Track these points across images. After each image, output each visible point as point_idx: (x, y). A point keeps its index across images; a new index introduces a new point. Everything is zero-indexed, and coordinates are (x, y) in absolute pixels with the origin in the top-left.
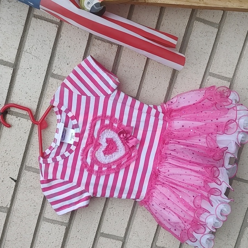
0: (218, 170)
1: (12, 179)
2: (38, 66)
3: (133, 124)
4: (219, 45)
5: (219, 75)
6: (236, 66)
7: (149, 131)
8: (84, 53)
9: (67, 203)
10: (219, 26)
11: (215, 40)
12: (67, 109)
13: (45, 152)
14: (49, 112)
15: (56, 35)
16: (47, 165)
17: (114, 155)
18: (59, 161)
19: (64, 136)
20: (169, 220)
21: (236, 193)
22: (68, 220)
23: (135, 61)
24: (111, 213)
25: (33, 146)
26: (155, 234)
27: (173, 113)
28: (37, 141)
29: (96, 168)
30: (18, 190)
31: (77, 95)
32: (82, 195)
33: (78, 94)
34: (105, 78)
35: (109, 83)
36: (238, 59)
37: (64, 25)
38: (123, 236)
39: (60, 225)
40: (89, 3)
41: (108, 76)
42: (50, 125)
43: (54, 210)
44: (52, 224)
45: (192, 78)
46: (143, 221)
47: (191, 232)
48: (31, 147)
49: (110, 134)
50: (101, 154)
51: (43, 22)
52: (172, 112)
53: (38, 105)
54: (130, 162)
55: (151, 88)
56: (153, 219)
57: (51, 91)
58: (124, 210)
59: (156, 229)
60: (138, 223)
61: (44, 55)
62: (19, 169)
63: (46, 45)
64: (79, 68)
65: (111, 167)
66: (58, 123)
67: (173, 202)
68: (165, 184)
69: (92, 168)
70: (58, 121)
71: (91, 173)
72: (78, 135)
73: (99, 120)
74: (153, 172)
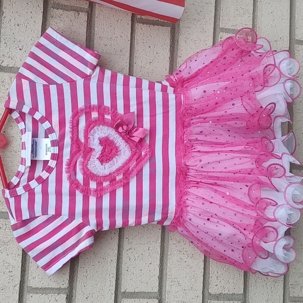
0: (271, 142)
3: (133, 108)
5: (234, 29)
6: (253, 14)
7: (158, 114)
8: (41, 30)
9: (60, 250)
12: (31, 108)
16: (18, 198)
17: (115, 161)
18: (34, 188)
19: (35, 151)
20: (220, 234)
22: (67, 282)
23: (116, 29)
24: (131, 257)
26: (203, 276)
29: (93, 185)
31: (42, 85)
32: (80, 232)
33: (43, 85)
34: (78, 53)
36: (253, 5)
38: (158, 290)
39: (56, 294)
41: (82, 49)
42: (12, 142)
44: (44, 295)
45: (198, 39)
46: (181, 259)
47: (257, 242)
49: (102, 132)
50: (95, 163)
52: (184, 83)
54: (142, 164)
55: (147, 62)
56: (195, 253)
57: (3, 91)
58: (149, 248)
59: (203, 267)
60: (175, 264)
64: (38, 48)
65: (116, 179)
66: (23, 135)
67: (218, 205)
68: (199, 183)
69: (87, 187)
70: (22, 131)
71: (88, 194)
72: (56, 143)
73: (81, 115)
74: (178, 169)
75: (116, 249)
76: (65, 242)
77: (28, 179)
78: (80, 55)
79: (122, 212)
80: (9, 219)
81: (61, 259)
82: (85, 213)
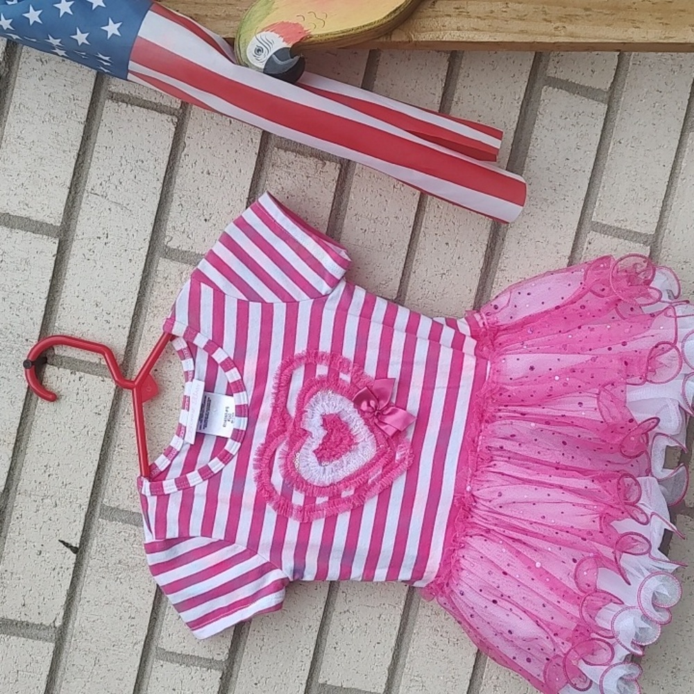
0: (637, 483)
1: (66, 545)
2: (126, 230)
3: (394, 371)
4: (613, 148)
5: (619, 228)
6: (663, 202)
7: (438, 388)
8: (249, 188)
9: (222, 601)
10: (610, 97)
11: (600, 133)
12: (209, 340)
13: (154, 464)
14: (162, 353)
15: (173, 144)
16: (163, 499)
17: (345, 462)
18: (194, 487)
19: (204, 416)
20: (510, 632)
21: (689, 551)
22: (227, 651)
23: (389, 201)
24: (345, 626)
25: (120, 450)
26: (470, 681)
27: (499, 336)
28: (130, 434)
29: (298, 499)
30: (83, 576)
31: (236, 300)
33: (238, 300)
34: (310, 251)
35: (321, 264)
36: (667, 183)
37: (193, 116)
38: (383, 691)
39: (204, 669)
40: (259, 50)
42: (166, 390)
43: (187, 627)
44: (183, 666)
45: (544, 239)
46: (435, 645)
47: (574, 662)
48: (115, 453)
49: (330, 403)
50: (309, 460)
51: (135, 111)
52: (499, 334)
53: (129, 337)
54: (392, 476)
55: (437, 273)
56: (462, 637)
57: (164, 295)
58: (380, 615)
60: (422, 650)
61: (141, 199)
62: (83, 515)
63: (146, 171)
64: (238, 227)
65: (341, 494)
66: (188, 382)
67: (517, 580)
68: (491, 532)
69: (287, 501)
70: (188, 375)
71: (286, 514)
72: (245, 411)
73: (299, 366)
74: (457, 499)
75: (321, 608)
76: (234, 590)
77: (184, 466)
78: (313, 256)
79: (341, 556)
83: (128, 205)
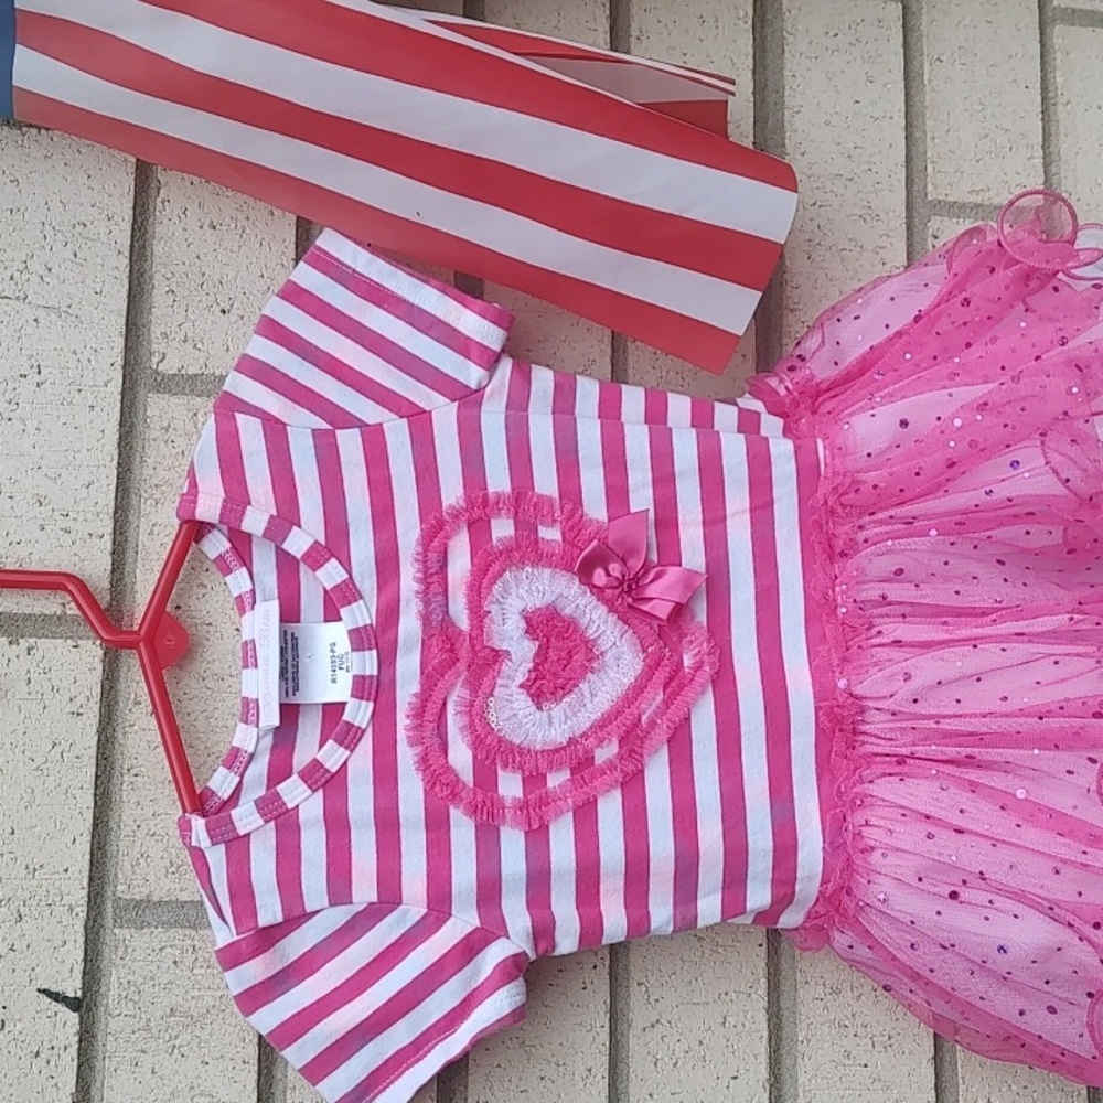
1: (56, 997)
2: (75, 353)
4: (930, 72)
5: (980, 205)
6: (1043, 147)
7: (733, 515)
8: (293, 240)
9: (400, 1035)
11: (902, 51)
12: (272, 517)
13: (208, 788)
15: (136, 185)
16: (238, 847)
17: (587, 695)
18: (297, 806)
19: (290, 669)
20: (1002, 949)
24: (659, 1056)
25: (133, 779)
28: (149, 742)
29: (510, 786)
30: (100, 1058)
31: (309, 431)
32: (472, 964)
33: (313, 430)
34: (433, 313)
35: (459, 332)
36: (1040, 116)
41: (446, 297)
42: (205, 642)
45: (854, 243)
46: (849, 1057)
48: (124, 787)
50: (514, 706)
51: (55, 139)
52: (820, 399)
53: (113, 553)
54: (686, 699)
56: (898, 1030)
57: (169, 461)
58: (725, 1019)
59: (933, 1082)
60: (824, 1074)
61: (92, 292)
62: (80, 928)
63: (94, 240)
64: (288, 301)
65: (593, 757)
66: (245, 616)
67: (986, 837)
68: (908, 760)
69: (489, 794)
70: (243, 602)
71: (493, 821)
72: (369, 639)
73: (455, 531)
74: (824, 714)
75: (603, 1027)
77: (269, 774)
78: (440, 320)
80: (209, 925)
81: (408, 1068)
82: (489, 891)
83: (70, 307)
